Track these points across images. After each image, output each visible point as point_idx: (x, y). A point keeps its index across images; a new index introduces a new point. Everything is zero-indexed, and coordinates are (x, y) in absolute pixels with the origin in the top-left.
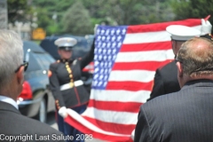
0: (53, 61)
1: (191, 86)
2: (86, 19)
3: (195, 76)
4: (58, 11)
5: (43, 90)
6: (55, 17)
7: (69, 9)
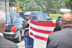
1: (65, 29)
2: (35, 5)
3: (66, 25)
4: (26, 3)
5: (20, 29)
6: (25, 5)
7: (30, 2)
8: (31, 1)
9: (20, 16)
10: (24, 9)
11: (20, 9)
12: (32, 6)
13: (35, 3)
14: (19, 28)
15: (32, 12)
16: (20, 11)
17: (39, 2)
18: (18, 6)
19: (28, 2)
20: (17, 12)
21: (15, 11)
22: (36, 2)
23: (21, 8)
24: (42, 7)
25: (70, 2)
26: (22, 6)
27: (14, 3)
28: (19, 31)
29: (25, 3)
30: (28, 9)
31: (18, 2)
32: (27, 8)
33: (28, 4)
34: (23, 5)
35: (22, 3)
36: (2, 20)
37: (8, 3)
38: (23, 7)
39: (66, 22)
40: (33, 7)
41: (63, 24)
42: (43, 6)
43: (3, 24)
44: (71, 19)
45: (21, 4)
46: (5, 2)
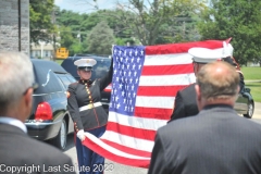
0: (74, 81)
2: (110, 38)
4: (82, 30)
5: (64, 111)
6: (79, 36)
7: (94, 29)
8: (98, 25)
9: (63, 70)
10: (77, 47)
11: (64, 49)
12: (101, 39)
13: (111, 32)
14: (60, 108)
15: (102, 59)
16: (64, 54)
17: (122, 27)
18: (58, 38)
19: (90, 27)
20: (55, 59)
21: (49, 54)
22: (113, 27)
23: (67, 44)
24: (132, 42)
25: (218, 29)
26: (71, 38)
27: (44, 31)
28: (62, 115)
29: (77, 29)
30: (88, 49)
31: (58, 26)
32: (85, 46)
33: (89, 33)
34: (74, 36)
35: (69, 29)
36: (23, 80)
37: (26, 31)
38: (72, 43)
39: (211, 90)
40: (104, 45)
41: (204, 95)
42: (134, 39)
43: (26, 93)
44: (227, 80)
45: (65, 33)
46: (17, 26)
